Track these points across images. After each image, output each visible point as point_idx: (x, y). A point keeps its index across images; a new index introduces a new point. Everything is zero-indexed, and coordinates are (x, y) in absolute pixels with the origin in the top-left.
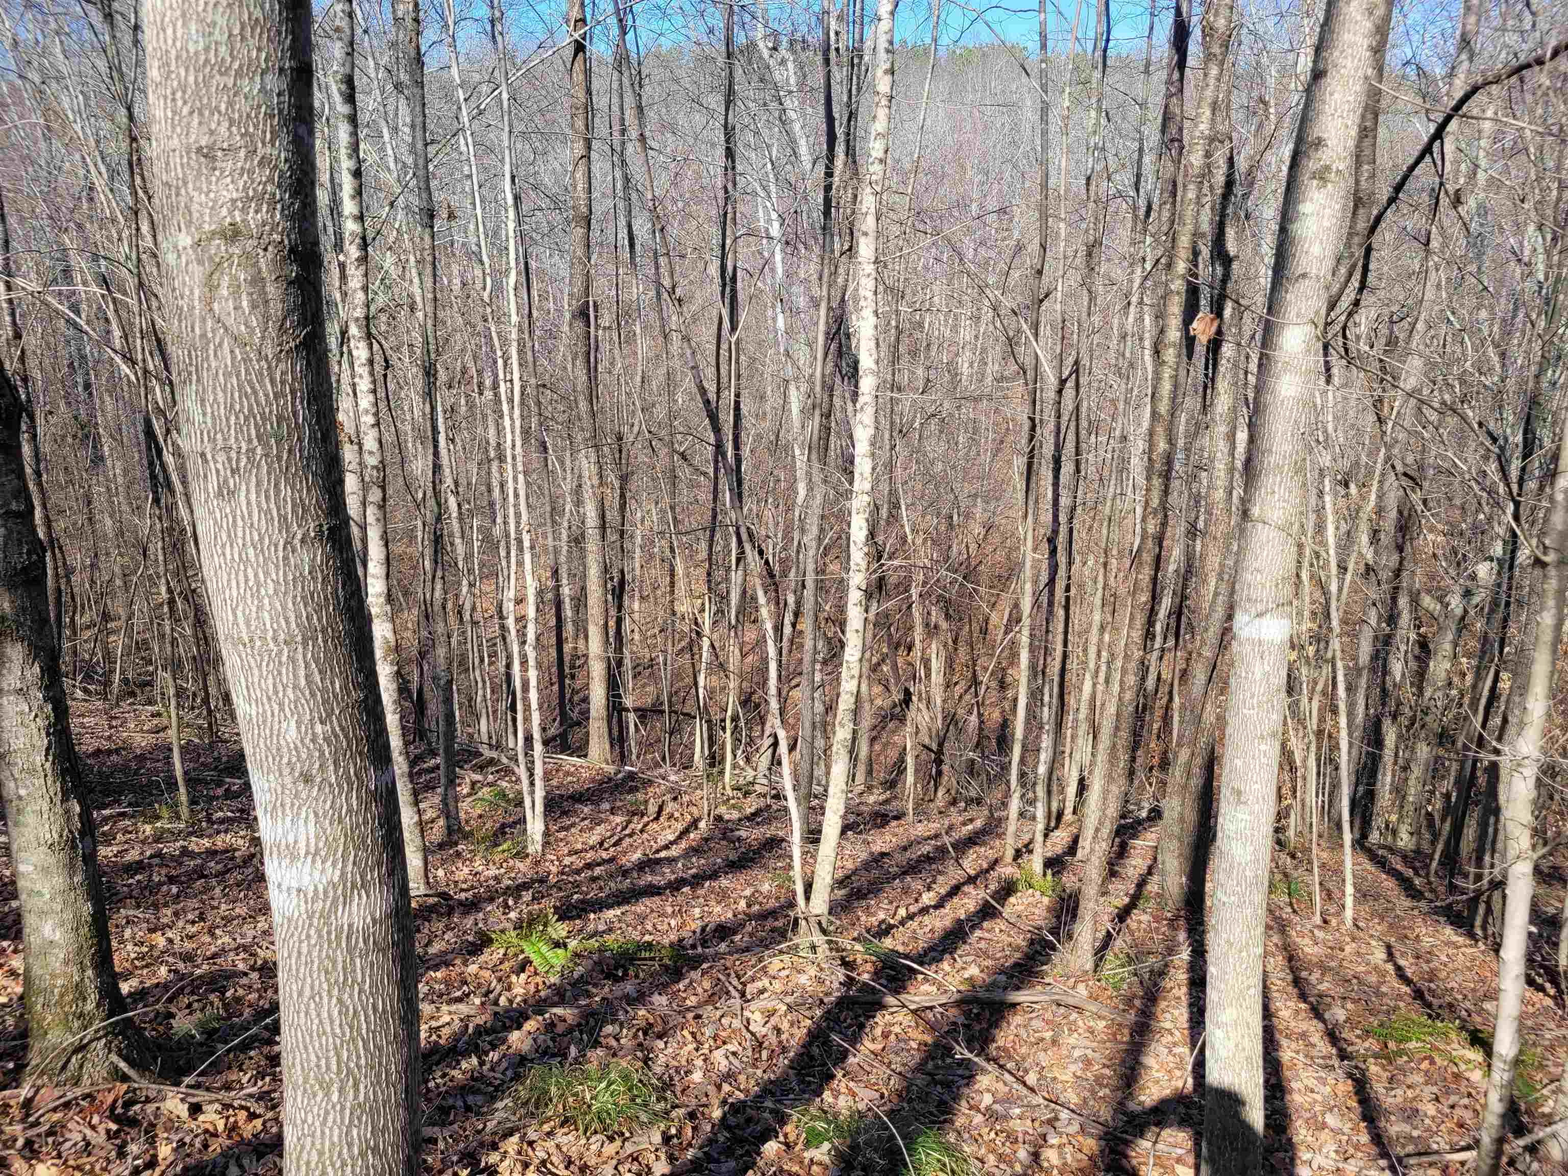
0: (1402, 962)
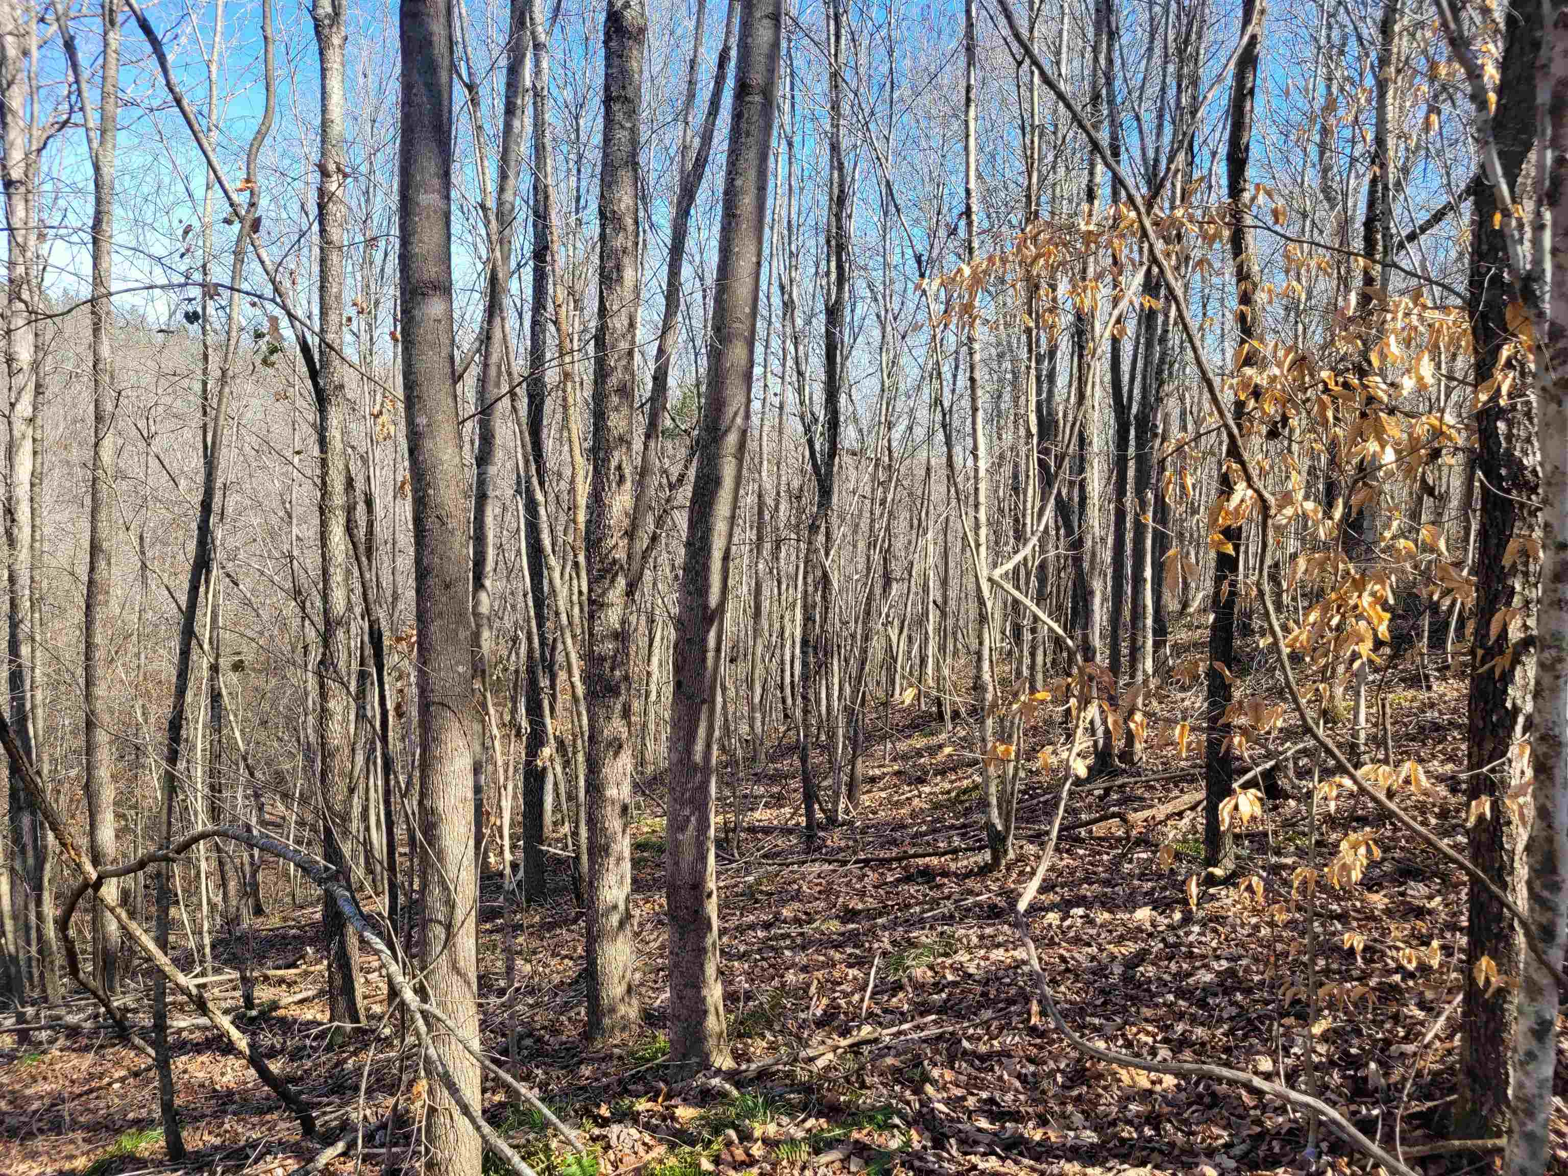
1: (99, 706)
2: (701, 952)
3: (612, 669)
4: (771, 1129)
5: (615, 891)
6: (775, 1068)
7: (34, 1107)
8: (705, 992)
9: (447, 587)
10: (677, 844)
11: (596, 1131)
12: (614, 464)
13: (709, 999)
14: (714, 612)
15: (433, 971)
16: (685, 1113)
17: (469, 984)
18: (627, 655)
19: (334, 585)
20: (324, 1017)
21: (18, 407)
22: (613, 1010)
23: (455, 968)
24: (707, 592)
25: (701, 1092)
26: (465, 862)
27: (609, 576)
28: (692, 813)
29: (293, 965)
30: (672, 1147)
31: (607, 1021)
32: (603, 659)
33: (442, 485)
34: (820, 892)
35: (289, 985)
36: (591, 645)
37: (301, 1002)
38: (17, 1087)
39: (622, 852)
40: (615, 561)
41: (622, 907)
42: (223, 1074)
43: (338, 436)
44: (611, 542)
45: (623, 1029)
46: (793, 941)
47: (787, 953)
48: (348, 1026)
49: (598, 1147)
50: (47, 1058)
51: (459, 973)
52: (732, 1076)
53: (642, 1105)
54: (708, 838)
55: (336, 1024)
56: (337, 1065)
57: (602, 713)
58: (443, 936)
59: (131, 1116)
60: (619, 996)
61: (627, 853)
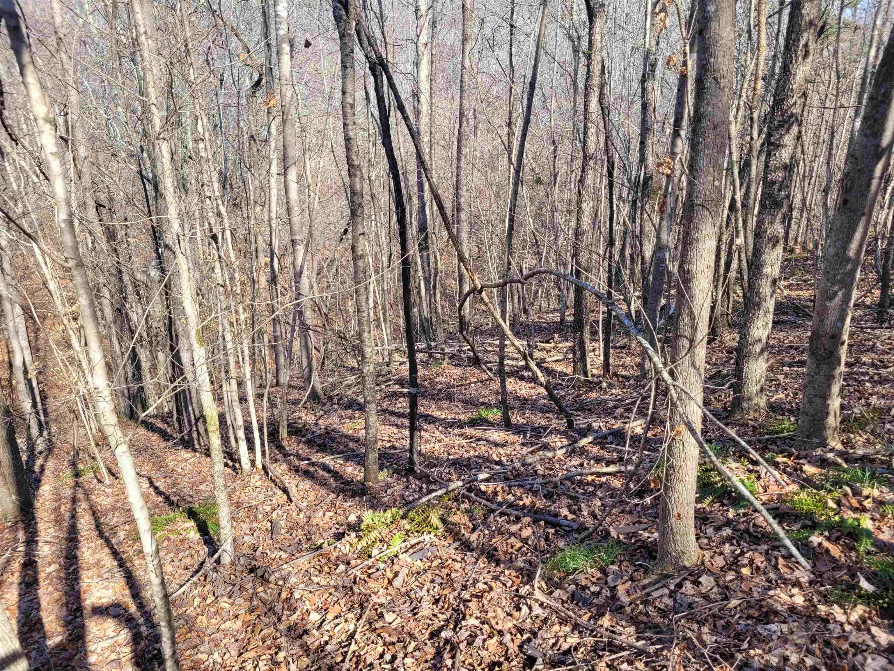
0: (157, 484)
1: (462, 200)
2: (830, 378)
3: (779, 190)
4: (876, 493)
5: (760, 331)
6: (875, 456)
7: (440, 387)
8: (829, 402)
9: (715, 127)
10: (825, 309)
11: (751, 467)
12: (802, 42)
13: (831, 406)
14: (884, 150)
15: (679, 364)
16: (810, 469)
17: (700, 375)
18: (791, 181)
19: (590, 134)
20: (569, 370)
21: (421, 37)
22: (750, 399)
23: (693, 364)
24: (881, 135)
25: (820, 459)
26: (706, 305)
27: (786, 126)
28: (840, 289)
29: (547, 342)
30: (802, 487)
31: (745, 405)
32: (773, 183)
33: (720, 54)
34: (890, 349)
35: (547, 352)
36: (766, 173)
37: (555, 361)
38: (432, 377)
39: (768, 308)
40: (792, 115)
41: (764, 340)
42: (521, 389)
43: (599, 39)
44: (791, 101)
45: (756, 411)
46: (871, 377)
47: (868, 384)
48: (583, 378)
49: (753, 476)
50: (443, 367)
51: (695, 368)
52: (841, 454)
53: (780, 459)
54: (848, 307)
55: (577, 376)
56: (577, 396)
57: (768, 219)
58: (688, 346)
59: (481, 400)
60: (754, 392)
61: (772, 309)
